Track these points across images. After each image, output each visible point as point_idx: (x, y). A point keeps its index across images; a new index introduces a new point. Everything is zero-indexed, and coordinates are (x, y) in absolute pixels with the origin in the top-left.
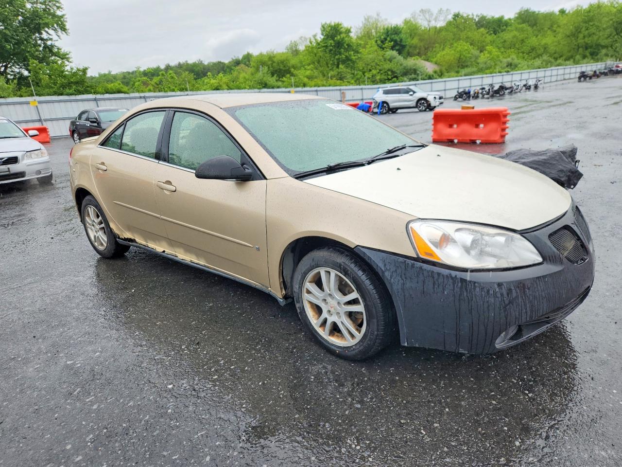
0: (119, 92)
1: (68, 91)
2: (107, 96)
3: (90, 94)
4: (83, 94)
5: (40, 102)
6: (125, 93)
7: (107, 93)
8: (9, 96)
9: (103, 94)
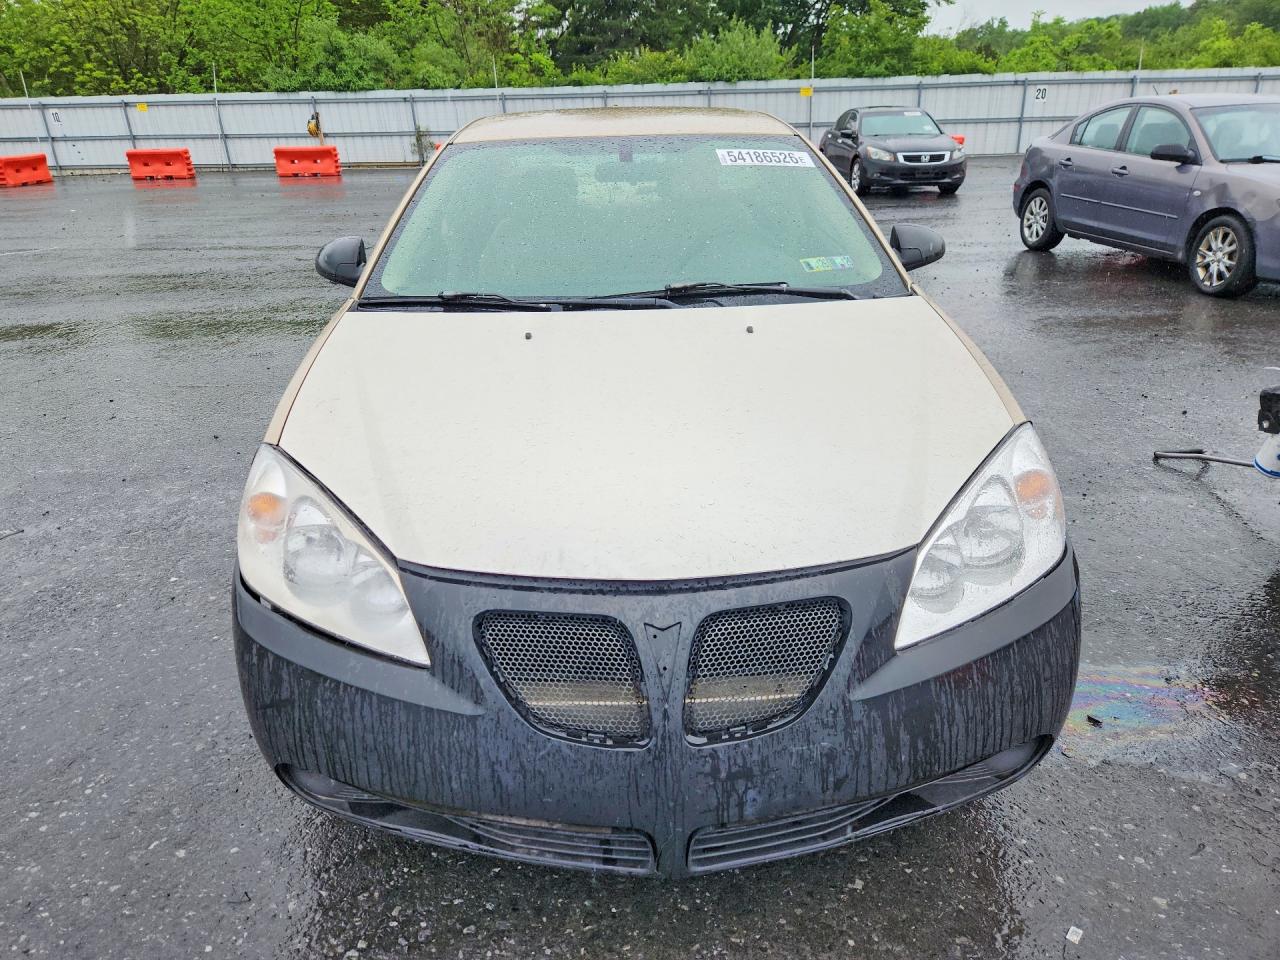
0: (973, 70)
1: (873, 68)
2: (945, 79)
3: (913, 74)
4: (900, 75)
5: (817, 90)
6: (983, 72)
7: (947, 72)
8: (773, 77)
9: (938, 74)
